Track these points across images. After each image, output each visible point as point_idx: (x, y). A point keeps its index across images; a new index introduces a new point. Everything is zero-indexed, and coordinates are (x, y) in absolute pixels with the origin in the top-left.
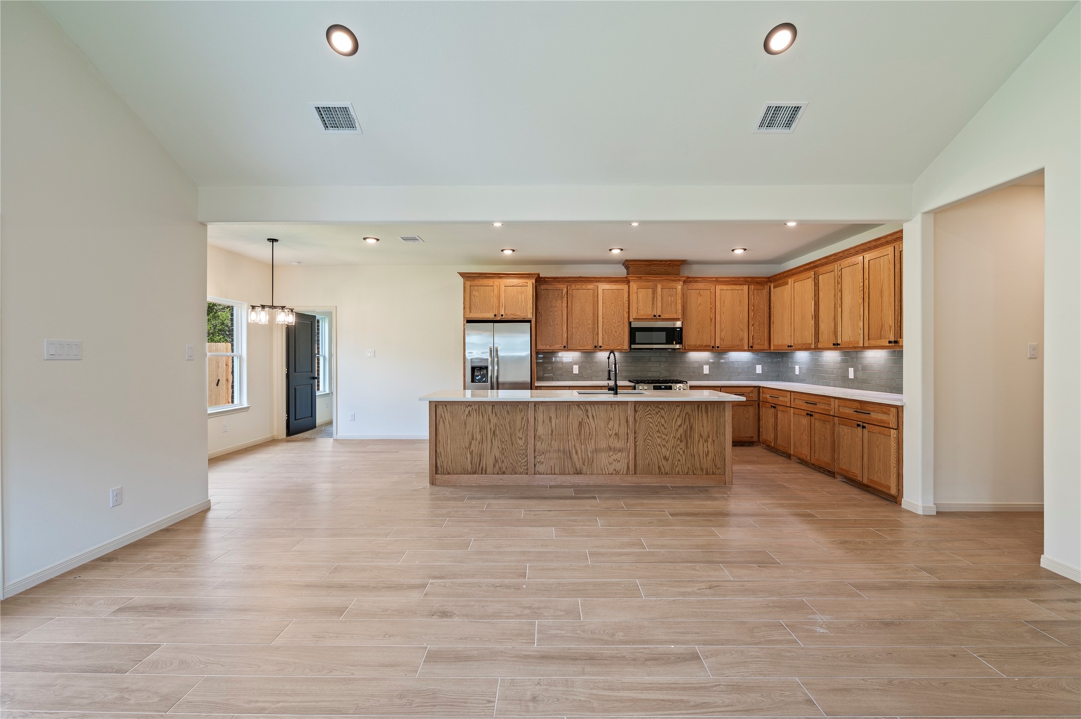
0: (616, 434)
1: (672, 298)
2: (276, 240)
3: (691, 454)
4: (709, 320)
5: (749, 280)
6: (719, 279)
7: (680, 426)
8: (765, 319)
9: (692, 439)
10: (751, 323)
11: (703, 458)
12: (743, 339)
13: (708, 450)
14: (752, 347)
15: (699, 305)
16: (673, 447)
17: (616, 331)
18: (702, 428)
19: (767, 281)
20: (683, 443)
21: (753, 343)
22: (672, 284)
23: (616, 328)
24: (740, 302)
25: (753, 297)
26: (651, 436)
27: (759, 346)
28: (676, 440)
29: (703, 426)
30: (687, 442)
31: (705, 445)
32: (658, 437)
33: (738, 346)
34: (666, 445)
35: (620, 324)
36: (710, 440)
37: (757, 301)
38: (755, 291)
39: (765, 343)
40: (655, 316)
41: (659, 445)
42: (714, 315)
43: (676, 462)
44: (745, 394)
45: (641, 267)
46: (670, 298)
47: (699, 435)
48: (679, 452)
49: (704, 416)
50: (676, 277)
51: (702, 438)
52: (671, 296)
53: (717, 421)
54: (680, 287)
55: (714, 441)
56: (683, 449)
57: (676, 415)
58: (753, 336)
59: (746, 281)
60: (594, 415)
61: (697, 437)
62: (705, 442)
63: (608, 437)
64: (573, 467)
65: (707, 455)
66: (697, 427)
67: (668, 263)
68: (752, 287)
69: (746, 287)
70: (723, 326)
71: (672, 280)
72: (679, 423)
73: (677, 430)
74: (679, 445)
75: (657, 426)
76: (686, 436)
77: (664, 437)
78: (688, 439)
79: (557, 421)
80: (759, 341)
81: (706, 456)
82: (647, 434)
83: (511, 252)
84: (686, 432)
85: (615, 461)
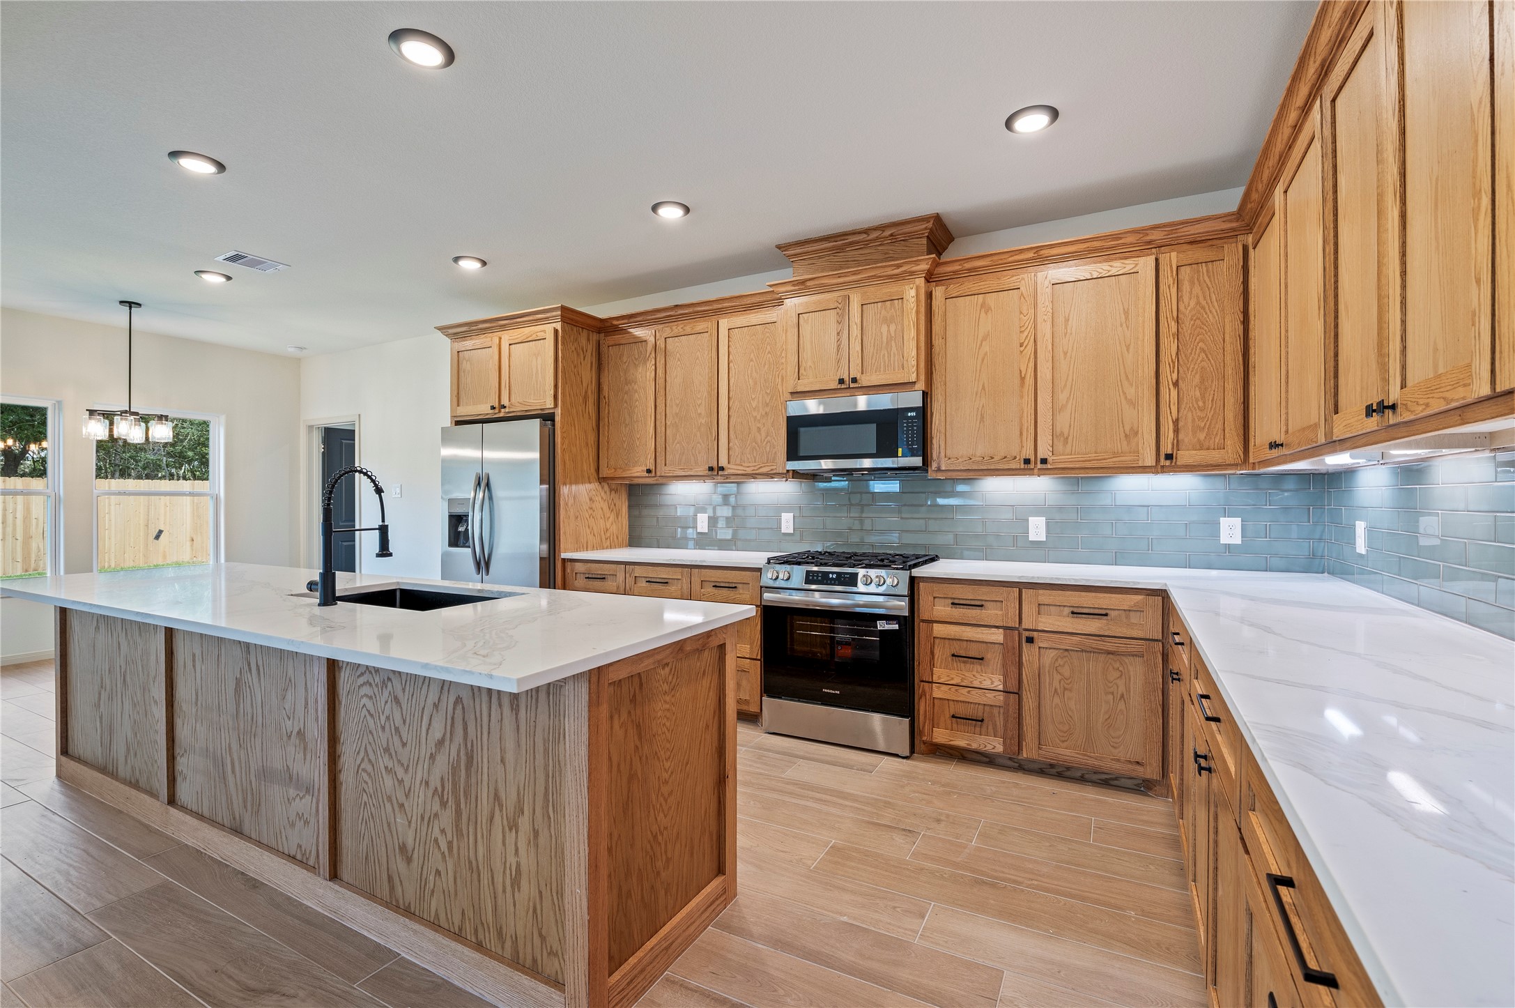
0: (299, 732)
1: (893, 327)
2: (139, 305)
3: (470, 862)
4: (1017, 381)
5: (1156, 236)
6: (1045, 252)
7: (440, 743)
8: (1228, 358)
9: (473, 805)
10: (1167, 376)
11: (504, 891)
12: (1136, 433)
13: (518, 865)
14: (1169, 457)
15: (984, 339)
16: (423, 818)
17: (759, 429)
18: (500, 767)
19: (1233, 230)
20: (448, 812)
21: (1177, 444)
22: (891, 289)
23: (759, 421)
24: (1126, 313)
25: (1174, 290)
26: (370, 761)
27: (1203, 452)
28: (430, 794)
29: (503, 761)
30: (458, 812)
31: (511, 837)
32: (386, 768)
33: (1115, 455)
34: (406, 805)
35: (767, 410)
36: (524, 823)
37: (1193, 303)
38: (1186, 272)
39: (1228, 442)
40: (841, 381)
41: (390, 799)
42: (1032, 365)
43: (432, 878)
44: (1112, 614)
45: (820, 257)
46: (884, 329)
47: (492, 796)
48: (436, 840)
49: (506, 721)
50: (898, 266)
51: (501, 811)
52: (888, 321)
53: (546, 751)
54: (913, 293)
55: (536, 833)
56: (450, 838)
57: (430, 702)
58: (1176, 422)
59: (1150, 242)
60: (260, 663)
61: (485, 802)
62: (511, 829)
63: (285, 738)
64: (228, 809)
65: (516, 882)
66: (485, 760)
67: (887, 233)
68: (1171, 258)
69: (1146, 264)
70: (1062, 397)
71: (891, 277)
72: (437, 732)
73: (432, 757)
74: (436, 815)
75: (383, 728)
76: (455, 784)
77: (400, 773)
78: (462, 800)
79: (203, 668)
80: (1202, 436)
81: (512, 886)
82: (362, 754)
83: (477, 265)
84: (455, 769)
85: (300, 818)
